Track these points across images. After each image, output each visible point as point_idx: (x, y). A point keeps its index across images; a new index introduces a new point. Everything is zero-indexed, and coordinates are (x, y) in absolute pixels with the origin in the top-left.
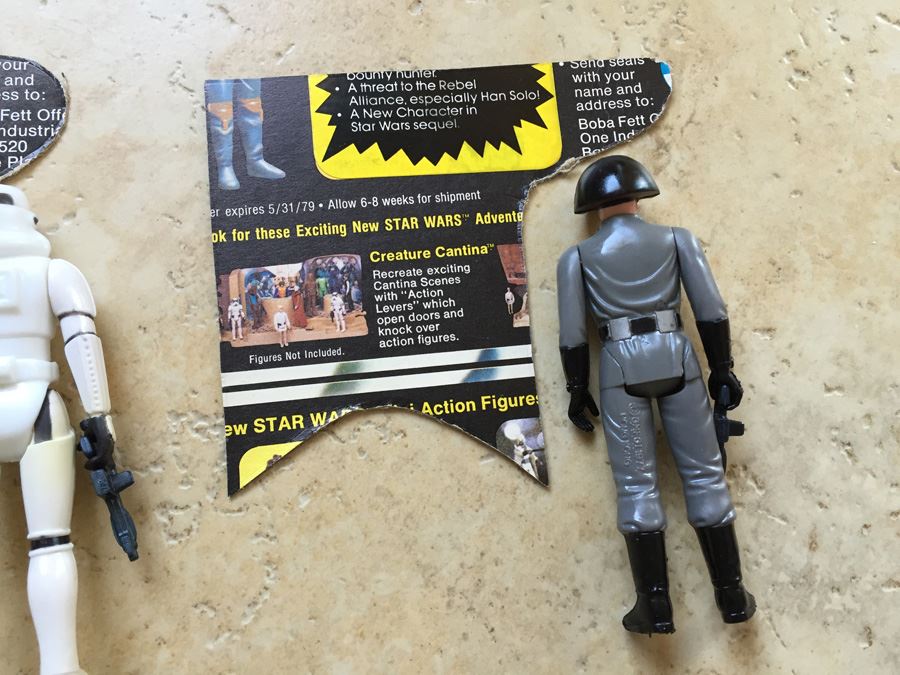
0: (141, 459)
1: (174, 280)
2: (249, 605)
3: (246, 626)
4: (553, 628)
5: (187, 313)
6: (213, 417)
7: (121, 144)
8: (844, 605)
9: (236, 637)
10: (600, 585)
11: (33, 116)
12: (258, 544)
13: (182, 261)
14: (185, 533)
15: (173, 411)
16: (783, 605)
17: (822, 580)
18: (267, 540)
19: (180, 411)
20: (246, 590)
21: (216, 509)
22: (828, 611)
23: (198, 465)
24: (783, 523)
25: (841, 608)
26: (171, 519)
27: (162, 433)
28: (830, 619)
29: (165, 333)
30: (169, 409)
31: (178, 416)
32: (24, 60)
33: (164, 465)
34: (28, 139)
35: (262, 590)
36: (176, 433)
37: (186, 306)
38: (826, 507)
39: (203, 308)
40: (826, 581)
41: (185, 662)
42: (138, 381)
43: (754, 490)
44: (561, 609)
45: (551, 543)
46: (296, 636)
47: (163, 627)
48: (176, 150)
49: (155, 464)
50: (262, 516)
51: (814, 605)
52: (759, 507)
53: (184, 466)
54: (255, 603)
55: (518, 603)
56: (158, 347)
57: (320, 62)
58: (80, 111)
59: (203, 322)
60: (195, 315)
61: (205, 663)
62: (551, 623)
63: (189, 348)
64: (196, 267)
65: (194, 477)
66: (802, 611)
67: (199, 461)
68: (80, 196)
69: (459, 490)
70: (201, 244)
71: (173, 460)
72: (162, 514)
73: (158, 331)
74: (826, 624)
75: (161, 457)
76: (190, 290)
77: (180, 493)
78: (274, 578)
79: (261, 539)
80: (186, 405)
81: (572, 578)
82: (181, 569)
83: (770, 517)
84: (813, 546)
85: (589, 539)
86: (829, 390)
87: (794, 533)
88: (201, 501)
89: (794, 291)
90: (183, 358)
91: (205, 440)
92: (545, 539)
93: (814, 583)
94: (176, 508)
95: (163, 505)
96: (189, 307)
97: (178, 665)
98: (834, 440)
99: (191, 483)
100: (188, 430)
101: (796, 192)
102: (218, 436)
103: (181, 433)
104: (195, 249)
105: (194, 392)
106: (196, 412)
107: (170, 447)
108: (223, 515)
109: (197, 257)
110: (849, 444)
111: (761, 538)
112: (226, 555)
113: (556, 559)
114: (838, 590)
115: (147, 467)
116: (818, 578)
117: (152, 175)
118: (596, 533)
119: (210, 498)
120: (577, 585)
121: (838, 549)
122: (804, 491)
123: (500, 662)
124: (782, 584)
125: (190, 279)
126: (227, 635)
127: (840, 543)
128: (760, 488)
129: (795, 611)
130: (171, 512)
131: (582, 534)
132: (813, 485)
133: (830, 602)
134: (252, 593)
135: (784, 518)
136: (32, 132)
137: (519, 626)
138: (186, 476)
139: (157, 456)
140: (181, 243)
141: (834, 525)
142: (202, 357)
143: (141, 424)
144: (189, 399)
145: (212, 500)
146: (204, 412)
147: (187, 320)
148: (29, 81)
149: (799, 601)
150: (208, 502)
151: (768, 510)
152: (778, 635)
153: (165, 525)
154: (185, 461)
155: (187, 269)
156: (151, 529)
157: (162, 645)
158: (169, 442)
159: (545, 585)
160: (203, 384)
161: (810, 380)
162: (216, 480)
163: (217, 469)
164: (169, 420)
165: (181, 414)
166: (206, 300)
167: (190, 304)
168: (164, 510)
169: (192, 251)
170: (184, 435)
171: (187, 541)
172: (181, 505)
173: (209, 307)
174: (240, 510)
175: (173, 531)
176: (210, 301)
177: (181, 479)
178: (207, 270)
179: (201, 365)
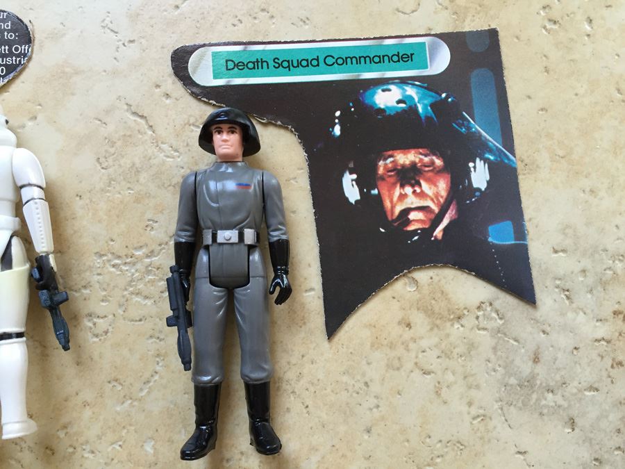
0: (76, 284)
1: (101, 164)
2: (144, 383)
3: (142, 397)
4: (349, 407)
5: (109, 186)
6: (124, 257)
7: (67, 70)
8: (555, 402)
9: (136, 403)
10: (383, 380)
11: (10, 50)
12: (152, 343)
13: (106, 151)
14: (104, 334)
15: (97, 253)
16: (511, 400)
17: (541, 384)
18: (158, 341)
19: (102, 253)
20: (143, 373)
21: (124, 319)
22: (543, 406)
23: (113, 289)
24: (515, 343)
25: (553, 404)
26: (95, 324)
27: (90, 267)
28: (545, 411)
29: (94, 200)
30: (96, 251)
31: (101, 256)
32: (4, 12)
33: (91, 288)
34: (6, 65)
35: (154, 374)
36: (99, 267)
37: (108, 181)
38: (548, 334)
39: (119, 183)
40: (544, 385)
41: (101, 418)
42: (75, 232)
43: (496, 319)
44: (355, 395)
45: (350, 351)
46: (175, 405)
47: (87, 395)
48: (104, 73)
49: (85, 287)
50: (155, 324)
51: (534, 400)
52: (499, 332)
53: (104, 290)
54: (148, 382)
55: (326, 389)
56: (89, 209)
57: (206, 13)
58: (41, 47)
59: (120, 193)
60: (114, 188)
61: (115, 420)
62: (348, 404)
63: (110, 211)
64: (115, 156)
65: (111, 297)
66: (525, 404)
67: (114, 286)
68: (40, 105)
69: (289, 312)
70: (119, 140)
71: (97, 286)
72: (89, 321)
73: (89, 198)
74: (541, 414)
75: (89, 283)
76: (111, 170)
77: (100, 307)
78: (162, 366)
79: (154, 340)
80: (107, 248)
81: (364, 375)
82: (101, 358)
83: (506, 339)
84: (536, 360)
85: (377, 349)
86: (556, 252)
87: (523, 351)
88: (115, 313)
89: (536, 181)
90: (105, 217)
91: (119, 273)
92: (347, 348)
93: (535, 385)
94: (98, 317)
95: (90, 315)
96: (110, 183)
97: (96, 419)
98: (557, 287)
99: (108, 301)
100: (108, 265)
101: (542, 110)
102: (127, 270)
103: (103, 267)
104: (115, 143)
105: (112, 240)
106: (113, 253)
107: (95, 276)
108: (129, 323)
109: (117, 149)
110: (568, 291)
111: (499, 353)
112: (130, 350)
113: (354, 361)
114: (552, 392)
115: (80, 289)
116: (538, 382)
117: (88, 91)
118: (382, 345)
119: (120, 312)
120: (367, 379)
121: (554, 363)
122: (532, 322)
123: (311, 428)
124: (511, 385)
125: (111, 162)
126: (130, 402)
127: (556, 359)
128: (501, 319)
129: (520, 404)
130: (95, 320)
131: (372, 345)
132: (539, 318)
133: (546, 399)
134: (147, 375)
135: (516, 340)
136: (9, 61)
137: (325, 405)
138: (105, 296)
139: (87, 282)
140: (106, 138)
141: (552, 346)
142: (118, 216)
143: (76, 261)
144: (109, 245)
145: (122, 313)
146: (118, 254)
147: (108, 191)
148: (8, 26)
149: (523, 398)
150: (119, 314)
151: (505, 334)
152: (506, 420)
153: (91, 328)
154: (105, 286)
155: (109, 156)
156: (82, 330)
157: (87, 406)
158: (95, 273)
159: (345, 379)
160: (119, 235)
161: (543, 244)
162: (125, 299)
163: (126, 293)
164: (95, 258)
165: (103, 255)
166: (122, 178)
167: (111, 180)
168: (90, 318)
169: (113, 144)
170: (104, 269)
171: (105, 339)
172: (101, 315)
173: (123, 183)
174: (140, 320)
175: (96, 332)
176: (124, 179)
177: (102, 298)
178: (123, 157)
179: (117, 223)
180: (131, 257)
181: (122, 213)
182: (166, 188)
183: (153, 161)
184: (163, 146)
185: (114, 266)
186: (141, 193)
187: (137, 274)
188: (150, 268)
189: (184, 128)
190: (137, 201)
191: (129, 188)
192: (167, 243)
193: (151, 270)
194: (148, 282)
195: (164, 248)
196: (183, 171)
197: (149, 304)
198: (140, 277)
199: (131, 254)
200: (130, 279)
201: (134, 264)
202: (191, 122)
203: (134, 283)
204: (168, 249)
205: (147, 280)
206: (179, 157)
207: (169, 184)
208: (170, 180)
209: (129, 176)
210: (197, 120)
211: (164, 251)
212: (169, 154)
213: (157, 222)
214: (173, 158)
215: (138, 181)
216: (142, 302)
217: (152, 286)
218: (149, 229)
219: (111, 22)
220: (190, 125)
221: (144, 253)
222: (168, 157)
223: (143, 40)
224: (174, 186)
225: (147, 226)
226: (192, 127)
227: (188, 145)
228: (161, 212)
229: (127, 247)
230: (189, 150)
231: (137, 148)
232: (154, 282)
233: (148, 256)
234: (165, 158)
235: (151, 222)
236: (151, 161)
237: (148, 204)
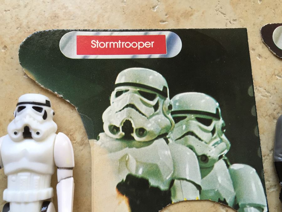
182: (264, 117)
184: (260, 89)
189: (272, 77)
196: (274, 106)
202: (276, 73)
206: (270, 96)
208: (266, 112)
210: (279, 73)
211: (266, 160)
212: (264, 95)
214: (267, 97)
219: (221, 8)
220: (275, 75)
222: (264, 96)
223: (241, 20)
224: (269, 116)
226: (277, 77)
227: (275, 89)
230: (277, 92)
234: (262, 97)
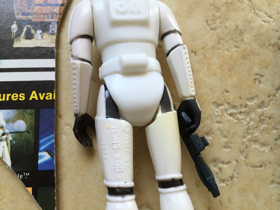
1: (208, 25)
5: (219, 44)
6: (239, 107)
12: (274, 188)
13: (213, 15)
14: (230, 179)
15: (215, 102)
19: (219, 102)
21: (246, 164)
23: (233, 136)
26: (220, 169)
27: (210, 115)
29: (207, 56)
30: (214, 101)
31: (218, 105)
33: (213, 135)
36: (218, 116)
37: (217, 40)
39: (227, 42)
50: (274, 170)
53: (225, 136)
56: (203, 64)
59: (228, 50)
60: (223, 46)
63: (222, 65)
65: (232, 144)
67: (233, 134)
70: (223, 6)
71: (218, 132)
72: (215, 166)
73: (203, 54)
75: (211, 130)
76: (219, 31)
77: (224, 154)
79: (275, 185)
80: (223, 99)
82: (230, 202)
88: (238, 159)
90: (218, 71)
91: (236, 121)
94: (223, 162)
95: (215, 160)
96: (219, 41)
99: (230, 148)
100: (225, 114)
102: (243, 119)
104: (220, 8)
105: (227, 91)
106: (229, 103)
107: (216, 124)
108: (251, 169)
109: (222, 13)
112: (255, 194)
119: (242, 158)
125: (219, 25)
130: (220, 165)
138: (227, 143)
139: (209, 129)
140: (211, 5)
142: (229, 70)
144: (224, 95)
145: (244, 159)
146: (234, 104)
147: (219, 49)
150: (241, 160)
153: (217, 173)
154: (225, 133)
155: (216, 19)
158: (215, 121)
160: (232, 87)
162: (245, 146)
163: (244, 140)
164: (214, 107)
165: (220, 104)
166: (229, 37)
167: (220, 40)
168: (216, 164)
169: (218, 9)
170: (223, 117)
171: (232, 184)
172: (225, 161)
173: (231, 42)
174: (261, 166)
175: (222, 178)
176: (231, 38)
177: (224, 145)
178: (227, 20)
179: (230, 76)
180: (245, 107)
181: (233, 68)
183: (252, 25)
185: (231, 115)
186: (247, 50)
187: (252, 123)
188: (263, 118)
190: (244, 57)
191: (236, 47)
192: (274, 95)
193: (264, 119)
194: (263, 130)
195: (272, 100)
197: (267, 150)
198: (255, 126)
199: (245, 105)
200: (246, 127)
201: (248, 113)
203: (251, 131)
204: (276, 100)
205: (262, 128)
207: (268, 44)
209: (234, 36)
213: (263, 76)
215: (242, 41)
216: (260, 148)
217: (267, 133)
218: (257, 82)
221: (255, 103)
225: (255, 80)
228: (266, 67)
229: (240, 97)
231: (239, 13)
232: (268, 130)
233: (259, 107)
235: (258, 77)
236: (251, 24)
237: (253, 60)
